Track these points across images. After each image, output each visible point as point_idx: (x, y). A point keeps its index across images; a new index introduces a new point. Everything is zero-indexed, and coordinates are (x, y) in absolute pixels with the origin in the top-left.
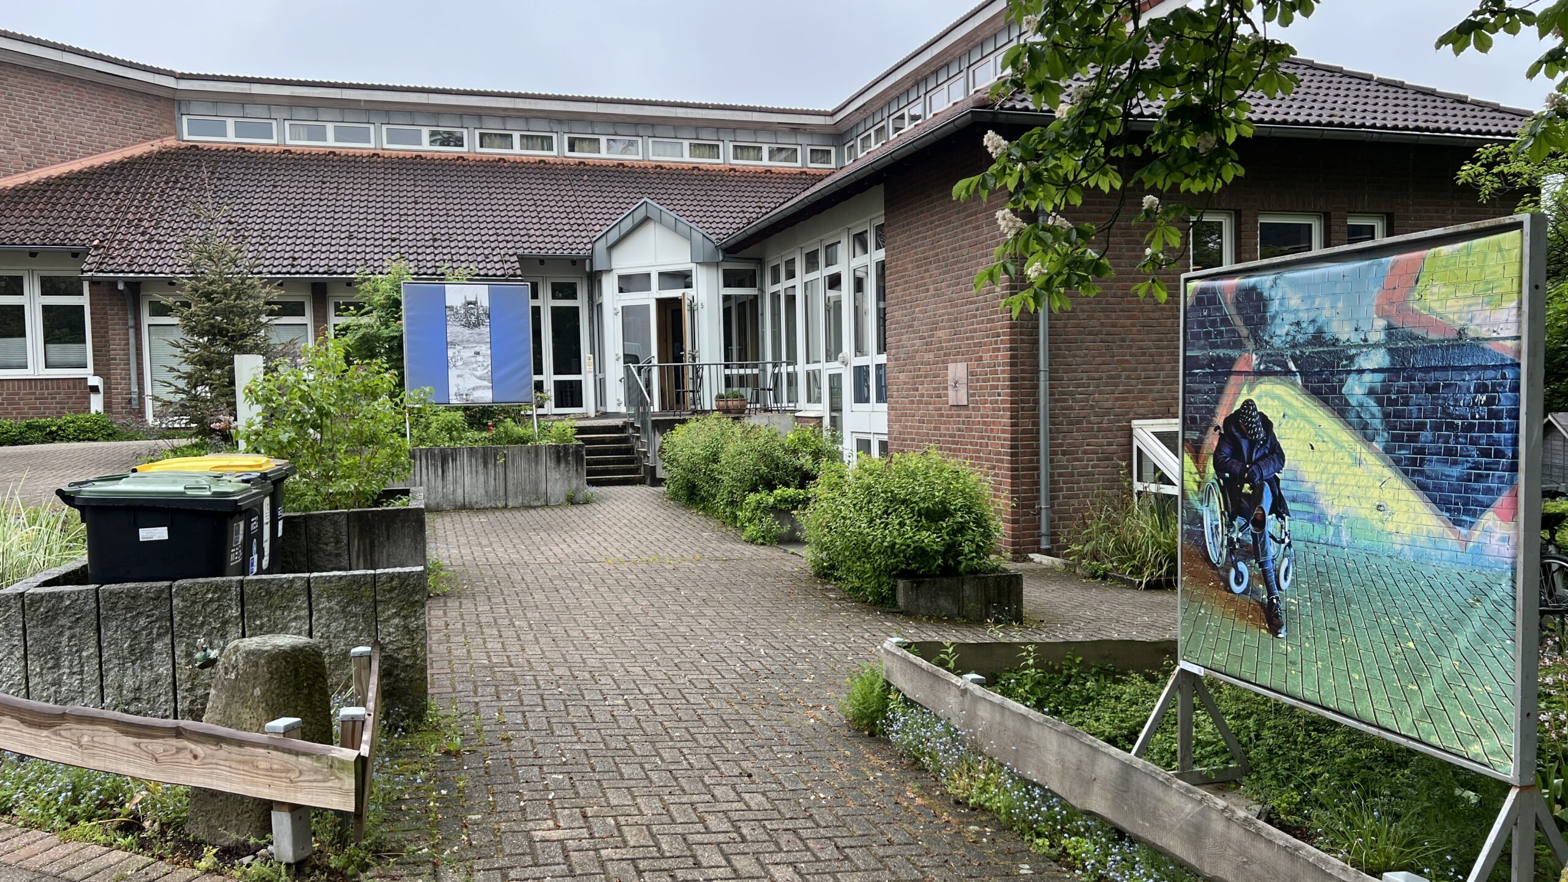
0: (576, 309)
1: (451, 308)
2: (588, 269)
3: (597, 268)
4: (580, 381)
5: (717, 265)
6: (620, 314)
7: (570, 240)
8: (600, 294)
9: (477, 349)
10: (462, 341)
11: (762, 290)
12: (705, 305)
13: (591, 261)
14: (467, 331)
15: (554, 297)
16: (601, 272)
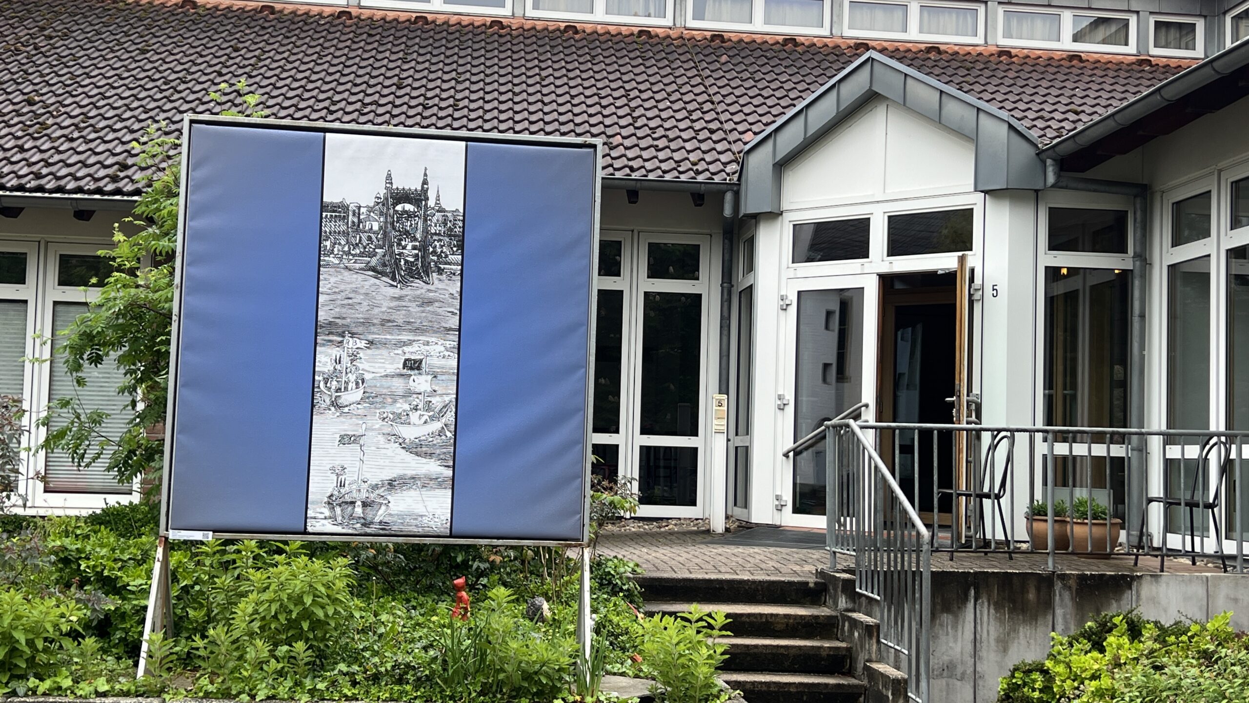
0: (696, 299)
1: (340, 210)
2: (728, 211)
3: (749, 206)
4: (695, 450)
5: (1036, 195)
6: (793, 309)
7: (693, 157)
8: (750, 267)
9: (413, 352)
10: (367, 323)
11: (1144, 258)
12: (1003, 289)
13: (737, 195)
15: (653, 273)
16: (756, 218)
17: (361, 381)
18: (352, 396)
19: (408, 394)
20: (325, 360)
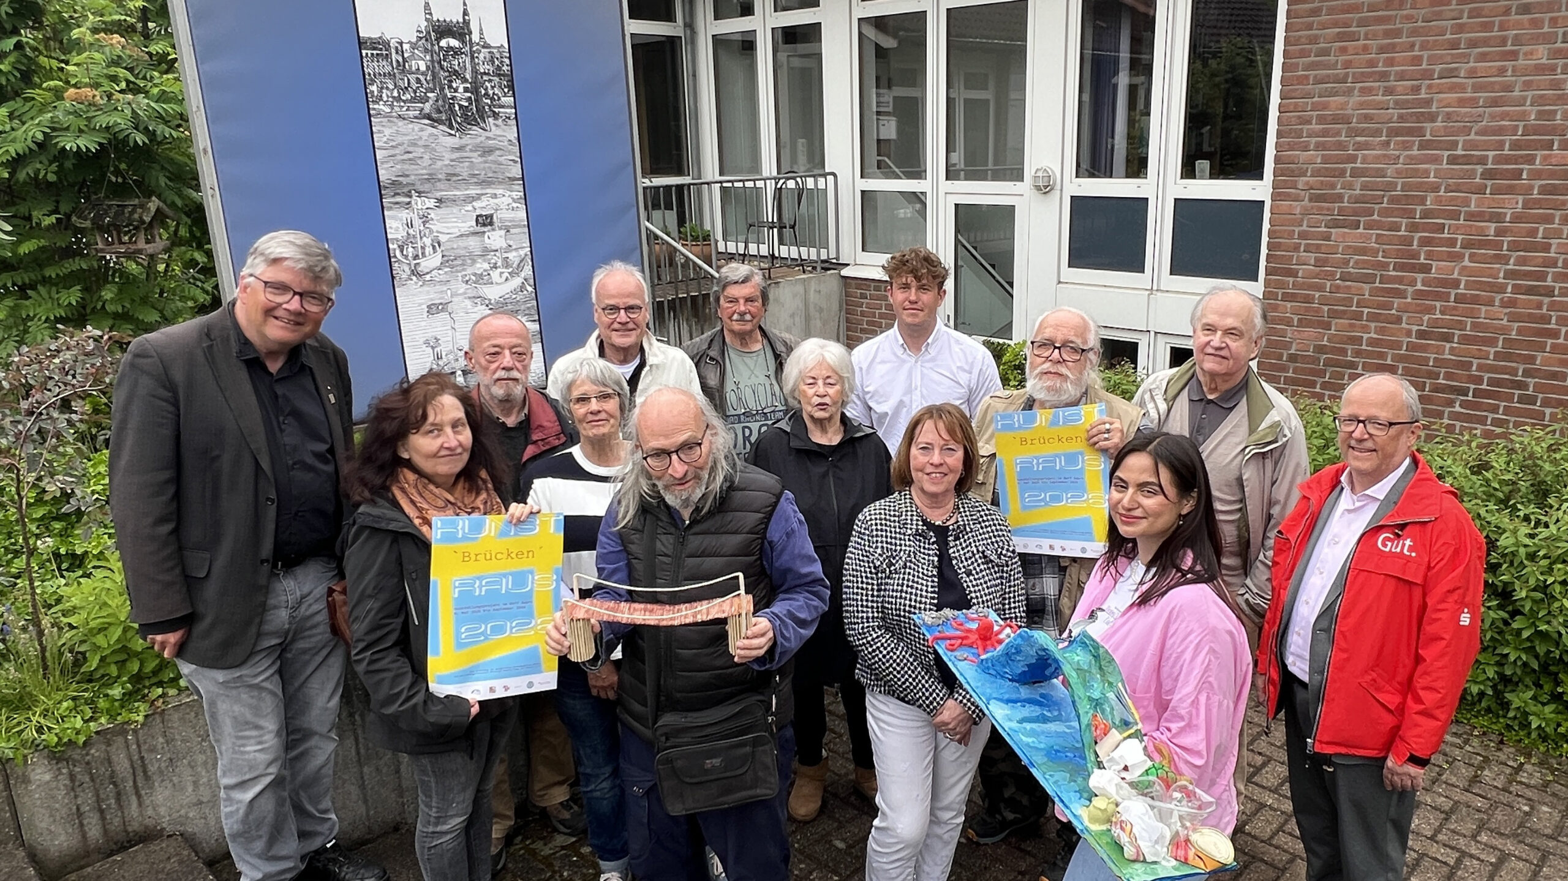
1: (380, 46)
9: (483, 206)
10: (431, 179)
14: (445, 140)
17: (437, 244)
18: (431, 262)
19: (486, 251)
20: (396, 225)
